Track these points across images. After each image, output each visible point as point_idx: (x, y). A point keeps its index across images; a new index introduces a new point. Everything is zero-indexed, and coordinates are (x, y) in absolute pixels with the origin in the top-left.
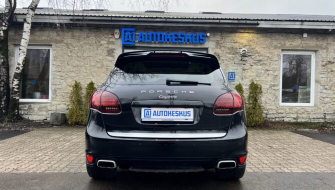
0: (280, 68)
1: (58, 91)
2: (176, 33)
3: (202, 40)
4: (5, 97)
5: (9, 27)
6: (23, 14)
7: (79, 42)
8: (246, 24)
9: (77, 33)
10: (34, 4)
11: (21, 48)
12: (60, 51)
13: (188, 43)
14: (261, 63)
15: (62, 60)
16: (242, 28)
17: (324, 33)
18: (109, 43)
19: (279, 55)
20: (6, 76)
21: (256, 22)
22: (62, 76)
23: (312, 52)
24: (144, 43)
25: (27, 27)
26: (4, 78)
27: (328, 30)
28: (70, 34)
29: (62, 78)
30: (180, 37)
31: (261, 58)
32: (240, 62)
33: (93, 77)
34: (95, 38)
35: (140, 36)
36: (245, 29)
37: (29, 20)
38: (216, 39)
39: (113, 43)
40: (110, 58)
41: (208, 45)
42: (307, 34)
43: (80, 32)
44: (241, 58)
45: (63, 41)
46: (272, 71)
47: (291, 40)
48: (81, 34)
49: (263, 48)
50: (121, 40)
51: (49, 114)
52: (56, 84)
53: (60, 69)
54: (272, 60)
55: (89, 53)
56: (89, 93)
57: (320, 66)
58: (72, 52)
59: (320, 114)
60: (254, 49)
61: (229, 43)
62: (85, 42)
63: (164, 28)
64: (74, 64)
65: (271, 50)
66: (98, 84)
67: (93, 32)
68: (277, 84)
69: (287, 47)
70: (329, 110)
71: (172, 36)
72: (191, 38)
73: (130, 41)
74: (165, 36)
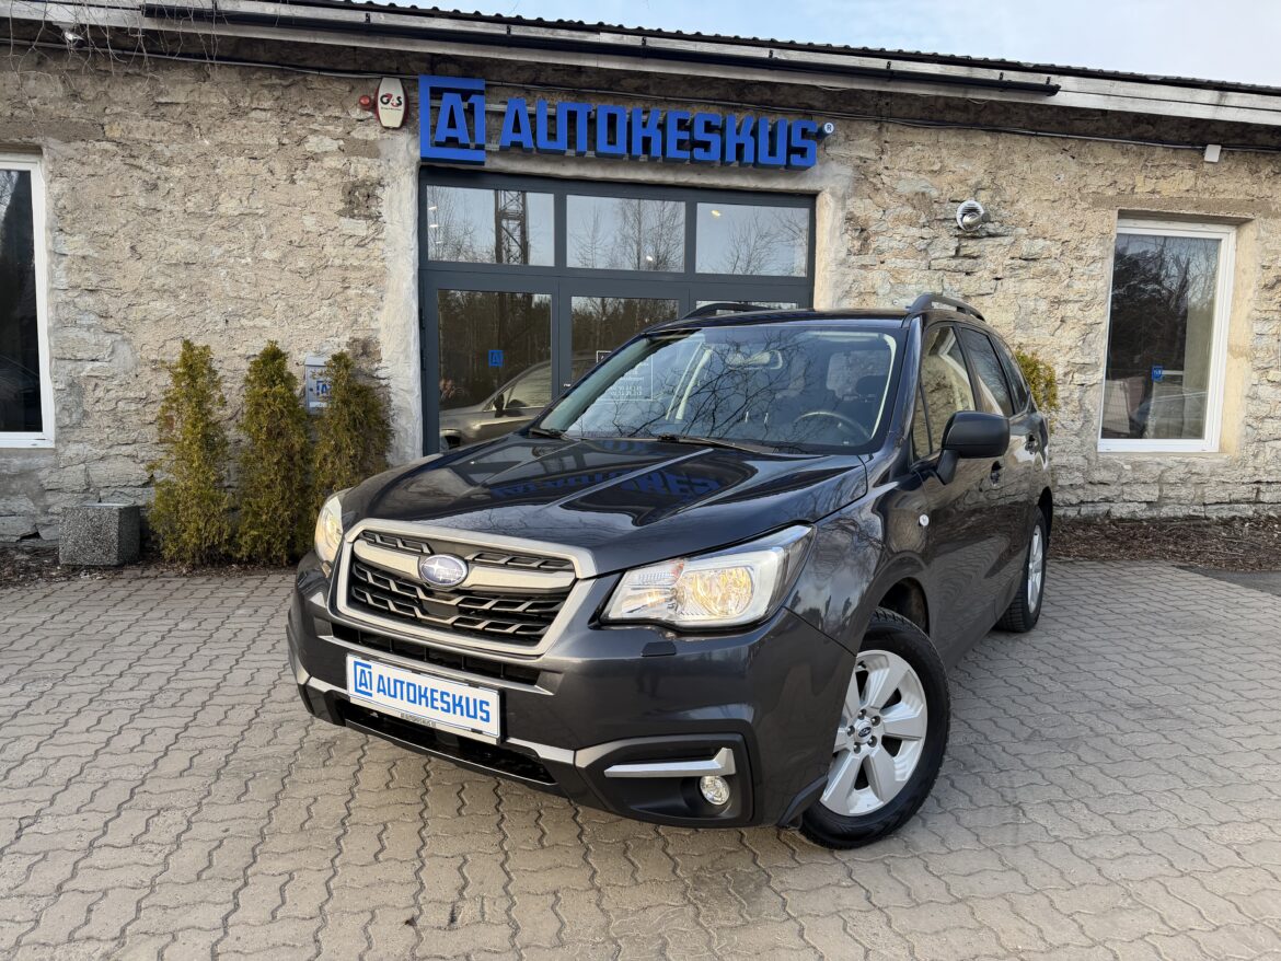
0: (1106, 292)
1: (92, 393)
2: (681, 112)
3: (802, 152)
7: (187, 137)
8: (1000, 86)
9: (179, 88)
12: (90, 182)
13: (736, 164)
14: (1038, 267)
15: (104, 228)
17: (1278, 150)
18: (351, 148)
19: (1106, 237)
22: (105, 316)
23: (1226, 228)
24: (527, 154)
29: (111, 324)
30: (700, 134)
31: (1038, 246)
32: (954, 263)
34: (275, 121)
35: (509, 121)
38: (855, 153)
39: (370, 150)
40: (360, 228)
41: (821, 177)
42: (1219, 147)
43: (196, 86)
44: (957, 245)
45: (102, 126)
46: (1077, 305)
47: (1158, 174)
48: (201, 94)
49: (1046, 203)
50: (410, 136)
51: (49, 507)
52: (79, 355)
53: (95, 280)
54: (1081, 259)
55: (248, 199)
56: (258, 404)
57: (1254, 286)
58: (155, 187)
59: (1243, 483)
60: (1012, 203)
61: (910, 175)
62: (223, 139)
63: (623, 82)
64: (171, 250)
65: (1079, 212)
66: (301, 357)
67: (263, 86)
68: (1094, 361)
69: (1140, 202)
70: (1272, 467)
71: (662, 127)
72: (752, 138)
73: (461, 141)
74: (630, 124)
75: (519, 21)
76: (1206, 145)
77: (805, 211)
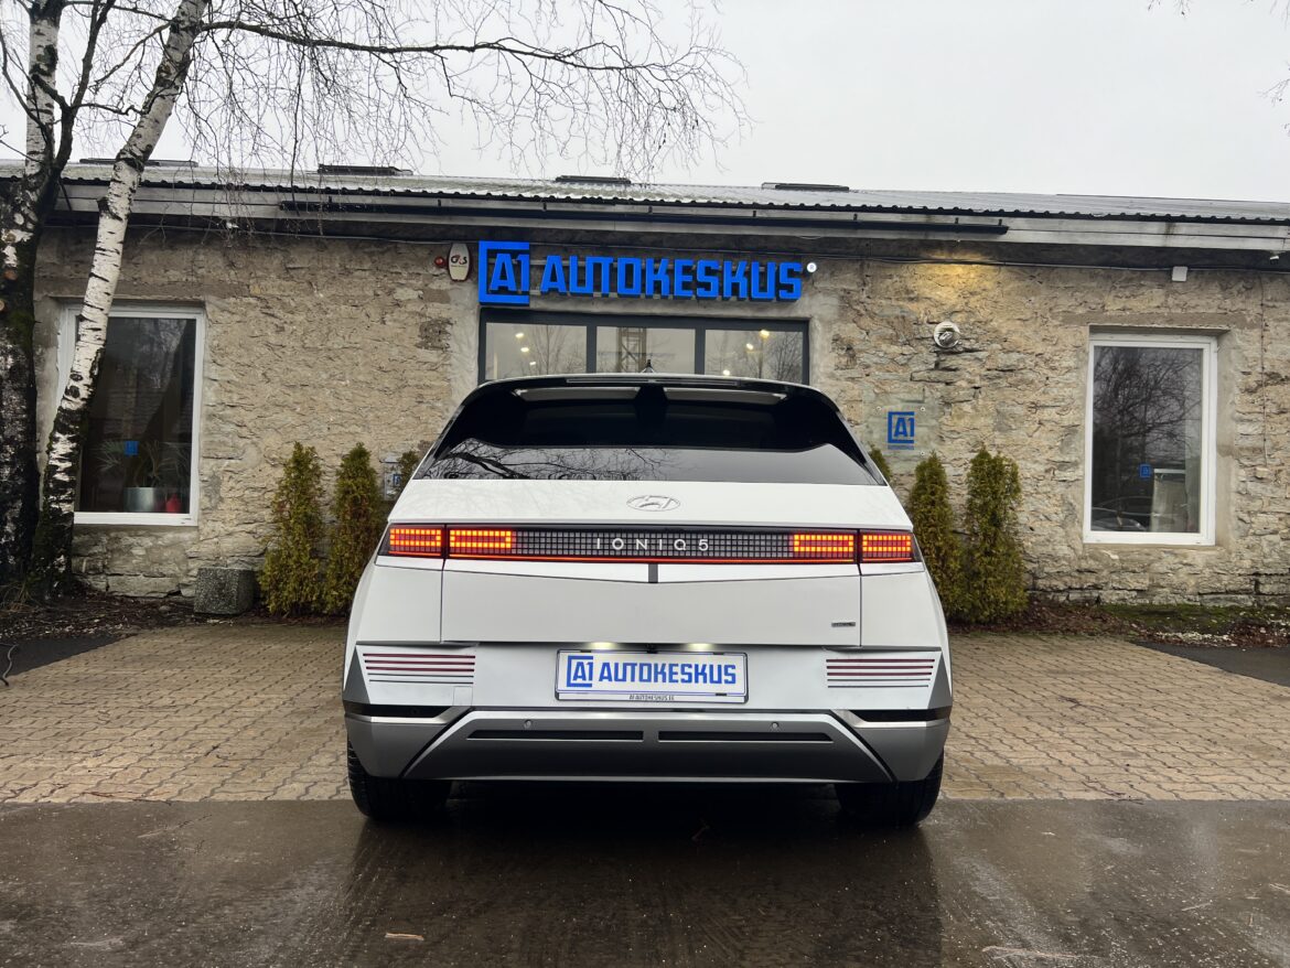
0: (1083, 398)
1: (226, 485)
2: (687, 262)
3: (789, 288)
4: (19, 504)
5: (38, 232)
6: (97, 182)
7: (309, 292)
8: (957, 228)
9: (302, 259)
10: (140, 140)
11: (86, 312)
12: (236, 326)
13: (734, 299)
14: (1013, 377)
15: (245, 360)
16: (939, 245)
17: (1248, 267)
18: (428, 296)
19: (1079, 349)
20: (22, 420)
21: (994, 221)
22: (241, 425)
23: (1205, 339)
24: (563, 297)
25: (110, 233)
26: (15, 430)
27: (1266, 254)
28: (276, 260)
29: (244, 431)
30: (701, 277)
31: (1013, 359)
32: (934, 375)
33: (365, 425)
34: (372, 279)
35: (547, 273)
36: (952, 247)
37: (120, 205)
38: (839, 286)
39: (443, 297)
40: (431, 356)
41: (810, 307)
42: (1186, 269)
43: (316, 255)
44: (935, 359)
45: (248, 286)
46: (1054, 410)
47: (1127, 293)
48: (318, 260)
49: (1018, 322)
50: (473, 286)
51: (189, 571)
52: (220, 455)
53: (235, 398)
54: (1053, 369)
55: (350, 336)
56: (347, 492)
57: (1237, 391)
58: (283, 329)
59: (1240, 575)
60: (986, 323)
61: (889, 302)
62: (334, 292)
63: (642, 239)
64: (291, 375)
65: (1051, 329)
66: (382, 456)
67: (365, 253)
68: (1073, 459)
69: (1110, 318)
70: (1270, 560)
71: (670, 272)
72: (745, 280)
73: (510, 289)
74: (643, 272)
75: (552, 200)
76: (1172, 267)
77: (801, 333)
